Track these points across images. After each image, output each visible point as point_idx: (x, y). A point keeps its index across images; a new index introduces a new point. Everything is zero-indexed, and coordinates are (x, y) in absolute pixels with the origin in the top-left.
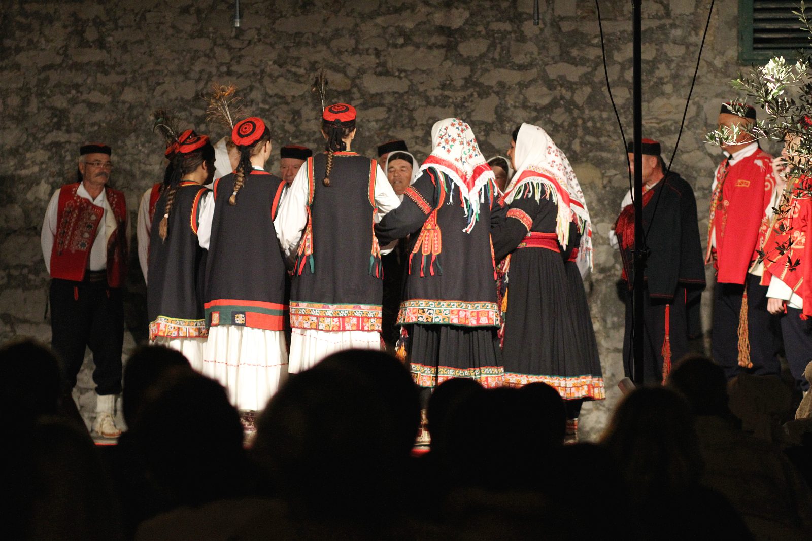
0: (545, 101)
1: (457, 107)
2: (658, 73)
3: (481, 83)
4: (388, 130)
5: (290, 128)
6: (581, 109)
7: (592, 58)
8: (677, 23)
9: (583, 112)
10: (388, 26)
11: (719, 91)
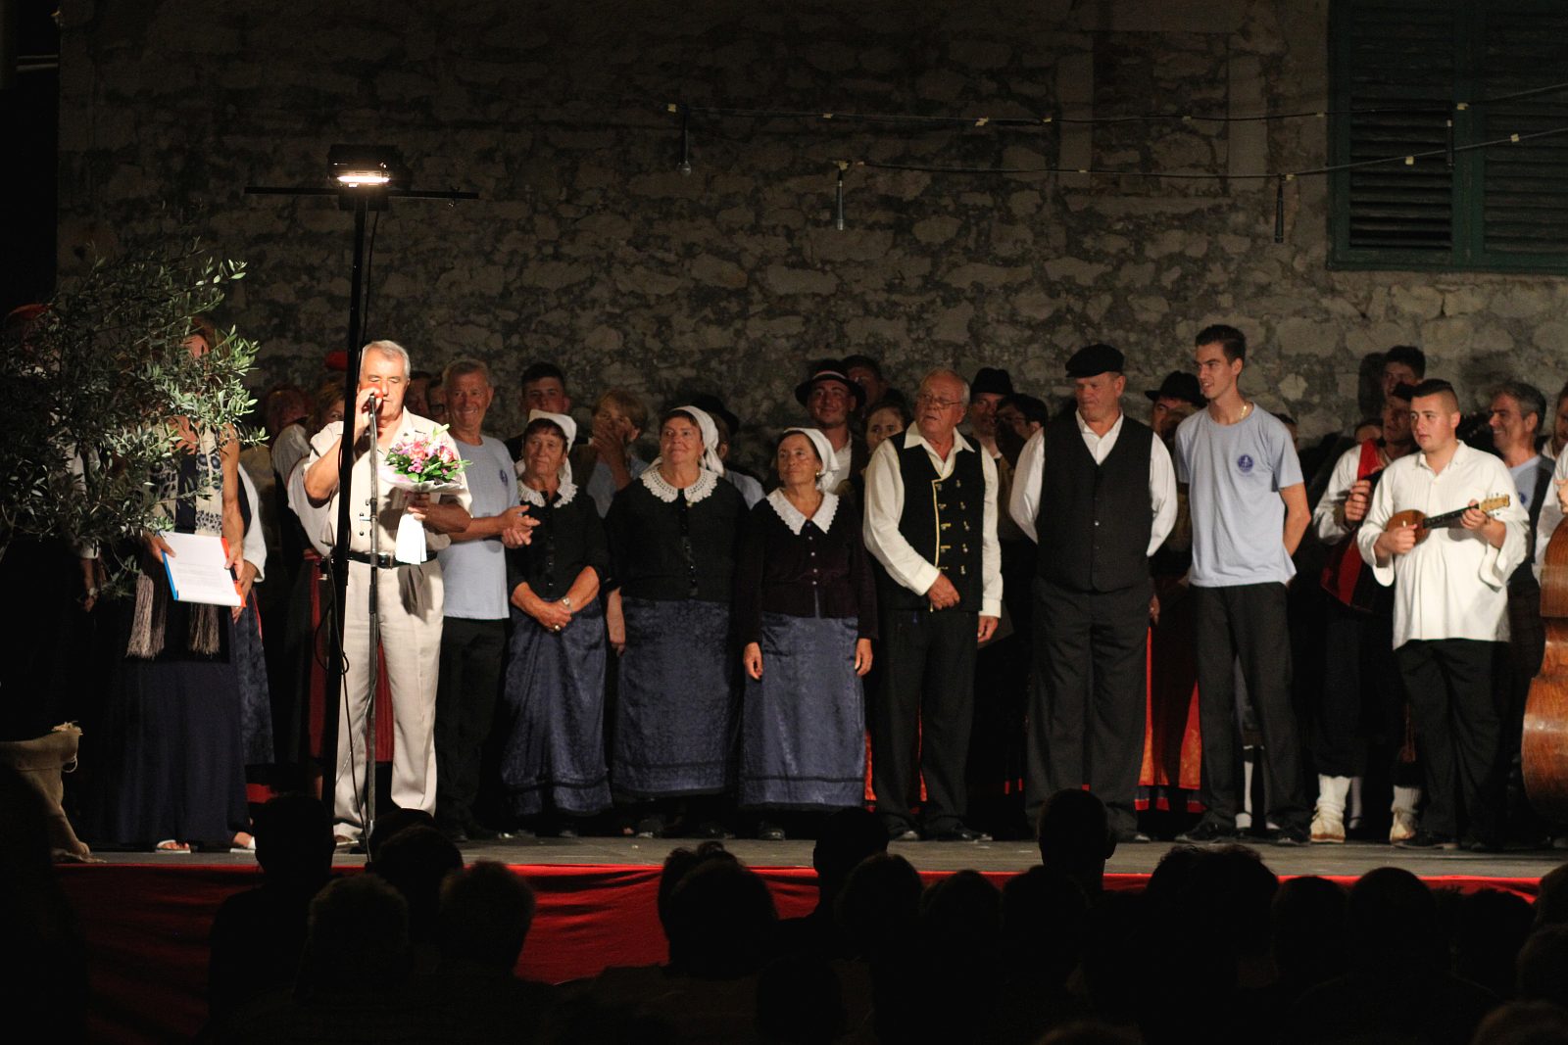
0: (1043, 314)
1: (910, 318)
2: (1210, 278)
3: (947, 284)
4: (806, 351)
5: (655, 345)
6: (1098, 328)
7: (1113, 251)
8: (1239, 204)
10: (806, 194)
11: (1299, 307)
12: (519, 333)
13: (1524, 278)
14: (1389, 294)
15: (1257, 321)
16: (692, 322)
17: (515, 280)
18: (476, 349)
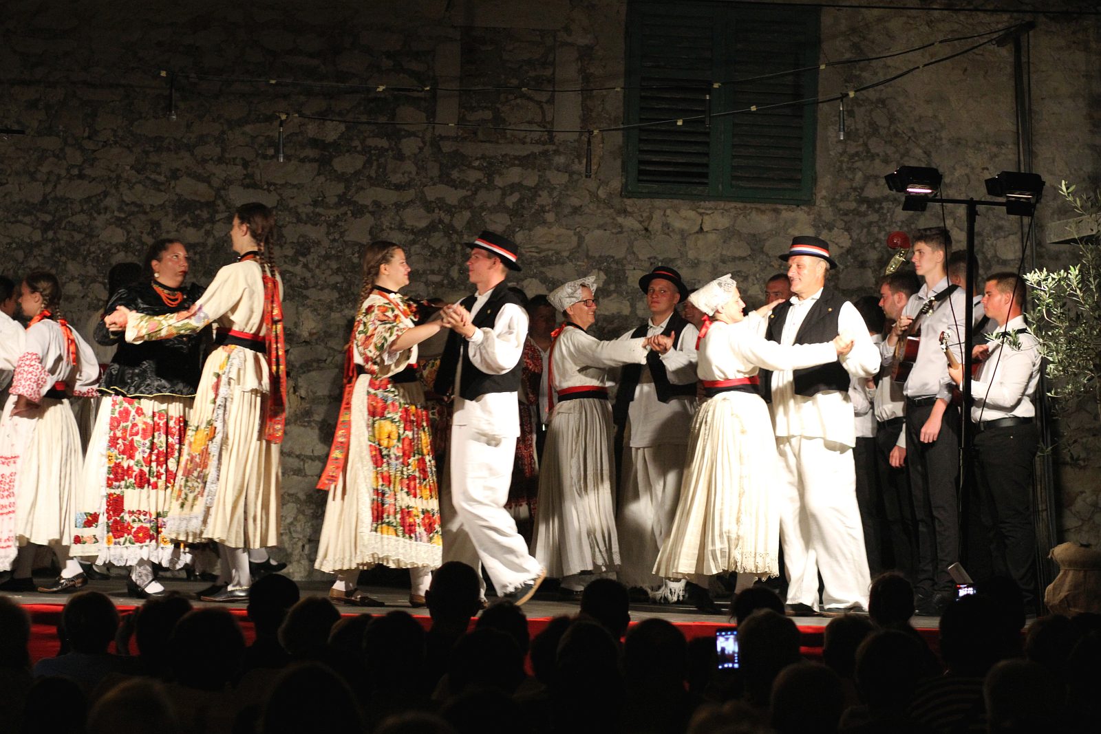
0: (423, 224)
1: (329, 225)
2: (539, 201)
3: (355, 201)
6: (460, 234)
7: (472, 181)
8: (561, 149)
9: (461, 237)
10: (257, 136)
11: (602, 222)
12: (52, 230)
13: (758, 206)
14: (664, 215)
15: (571, 233)
16: (174, 225)
17: (50, 193)
18: (22, 240)
